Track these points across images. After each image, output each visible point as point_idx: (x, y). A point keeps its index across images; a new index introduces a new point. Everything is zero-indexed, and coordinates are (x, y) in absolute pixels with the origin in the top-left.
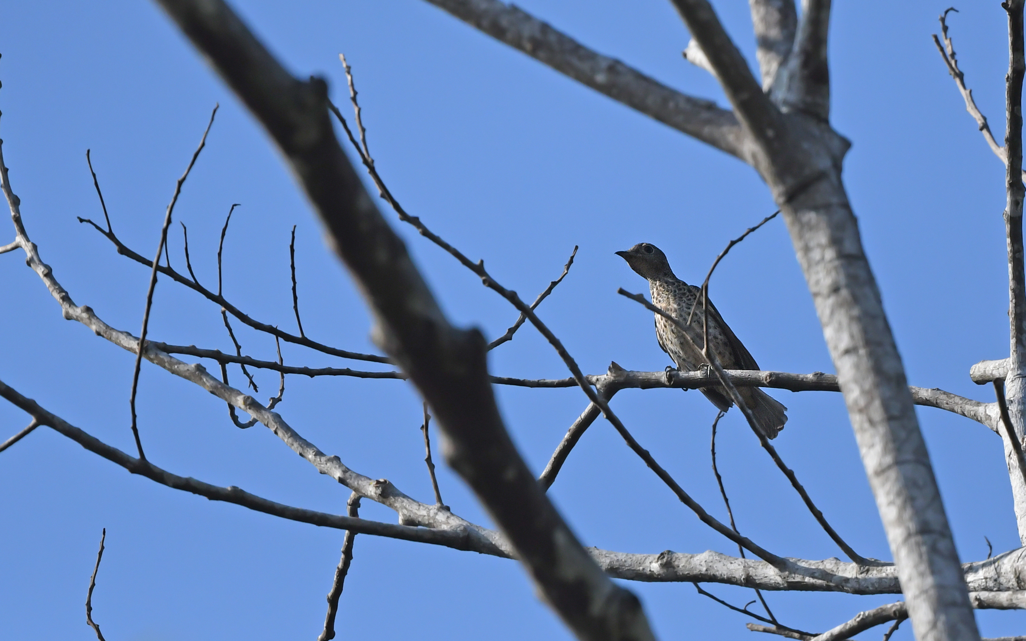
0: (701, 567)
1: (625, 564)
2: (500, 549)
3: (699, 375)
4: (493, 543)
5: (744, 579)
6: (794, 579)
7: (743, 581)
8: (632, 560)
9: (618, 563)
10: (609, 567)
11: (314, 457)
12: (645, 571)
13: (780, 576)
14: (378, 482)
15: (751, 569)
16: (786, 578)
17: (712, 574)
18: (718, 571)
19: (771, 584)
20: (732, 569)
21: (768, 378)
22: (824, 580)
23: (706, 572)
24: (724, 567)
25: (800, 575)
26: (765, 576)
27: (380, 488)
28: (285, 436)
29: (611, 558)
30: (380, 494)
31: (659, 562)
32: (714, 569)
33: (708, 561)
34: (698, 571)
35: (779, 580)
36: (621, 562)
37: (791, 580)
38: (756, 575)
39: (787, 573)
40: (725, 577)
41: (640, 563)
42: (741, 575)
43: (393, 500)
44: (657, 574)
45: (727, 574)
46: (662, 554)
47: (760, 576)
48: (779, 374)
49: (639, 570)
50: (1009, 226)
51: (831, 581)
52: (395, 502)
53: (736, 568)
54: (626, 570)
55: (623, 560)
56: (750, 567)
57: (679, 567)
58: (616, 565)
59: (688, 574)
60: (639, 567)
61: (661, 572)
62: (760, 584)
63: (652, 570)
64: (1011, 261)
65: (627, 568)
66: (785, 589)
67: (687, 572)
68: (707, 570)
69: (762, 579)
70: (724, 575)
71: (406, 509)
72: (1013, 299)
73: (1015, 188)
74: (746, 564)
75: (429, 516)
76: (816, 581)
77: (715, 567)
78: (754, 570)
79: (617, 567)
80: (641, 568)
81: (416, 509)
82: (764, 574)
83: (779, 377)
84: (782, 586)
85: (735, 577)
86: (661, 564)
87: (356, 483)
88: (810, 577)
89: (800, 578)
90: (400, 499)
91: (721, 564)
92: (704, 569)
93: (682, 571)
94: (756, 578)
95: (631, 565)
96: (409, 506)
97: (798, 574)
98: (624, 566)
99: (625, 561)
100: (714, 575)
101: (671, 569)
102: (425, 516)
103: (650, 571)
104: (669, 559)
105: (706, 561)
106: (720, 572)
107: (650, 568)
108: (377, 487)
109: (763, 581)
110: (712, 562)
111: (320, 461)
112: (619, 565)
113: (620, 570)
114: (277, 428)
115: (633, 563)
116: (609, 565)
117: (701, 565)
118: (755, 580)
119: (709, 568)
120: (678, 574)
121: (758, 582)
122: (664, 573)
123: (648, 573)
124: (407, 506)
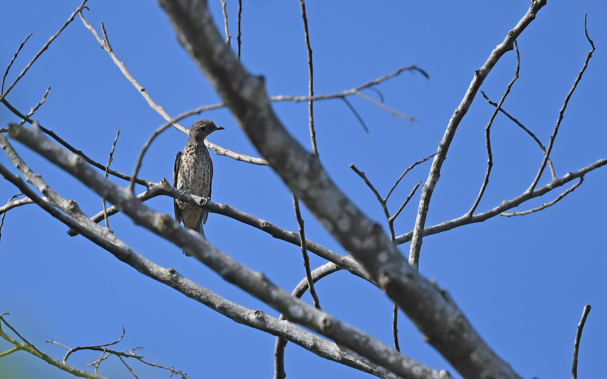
0: (284, 328)
1: (232, 308)
2: (149, 269)
3: (220, 206)
4: (145, 264)
5: (311, 346)
6: (349, 358)
7: (310, 346)
8: (237, 308)
9: (227, 306)
10: (221, 306)
11: (27, 171)
12: (244, 317)
13: (340, 353)
14: (72, 202)
15: (318, 341)
16: (343, 356)
17: (290, 335)
18: (295, 334)
19: (329, 355)
20: (305, 337)
21: (265, 224)
22: (370, 366)
23: (286, 332)
24: (299, 334)
25: (353, 357)
26: (327, 349)
27: (73, 206)
28: (11, 152)
29: (224, 302)
30: (71, 209)
31: (256, 316)
32: (292, 332)
33: (289, 326)
34: (281, 329)
35: (337, 354)
36: (230, 306)
37: (346, 357)
38: (321, 346)
39: (345, 353)
40: (299, 340)
41: (242, 311)
42: (310, 342)
43: (79, 215)
44: (252, 321)
45: (300, 338)
46: (258, 311)
47: (323, 348)
48: (271, 225)
49: (240, 315)
50: (426, 194)
51: (375, 369)
52: (80, 217)
53: (308, 337)
54: (231, 312)
55: (231, 305)
56: (318, 340)
57: (268, 323)
58: (226, 307)
59: (274, 329)
60: (241, 313)
61: (255, 321)
62: (321, 352)
63: (249, 318)
64: (421, 213)
65: (233, 311)
66: (337, 361)
67: (273, 328)
68: (287, 331)
69: (324, 350)
70: (298, 338)
71: (87, 223)
72: (417, 235)
73: (437, 174)
74: (315, 338)
75: (102, 233)
76: (364, 365)
77: (293, 331)
78: (320, 343)
79: (226, 308)
80: (242, 314)
81: (94, 226)
82: (327, 347)
83: (272, 226)
84: (336, 359)
85: (305, 342)
86: (257, 317)
87: (54, 196)
88: (360, 361)
89: (353, 359)
90: (84, 216)
91: (298, 332)
92: (286, 330)
93: (270, 326)
94: (320, 348)
95: (236, 310)
96: (89, 222)
97: (352, 356)
98: (231, 309)
99: (232, 307)
100: (291, 336)
101: (262, 322)
102: (99, 232)
103: (248, 318)
104: (263, 316)
105: (288, 326)
106: (296, 336)
107: (248, 316)
108: (71, 204)
109: (324, 351)
110: (292, 328)
111: (32, 175)
112: (228, 308)
113: (228, 311)
114: (6, 146)
115: (237, 310)
116: (221, 305)
117: (284, 327)
118: (319, 348)
119: (289, 331)
120: (266, 326)
121: (320, 350)
122: (257, 323)
123: (246, 318)
124: (88, 222)
